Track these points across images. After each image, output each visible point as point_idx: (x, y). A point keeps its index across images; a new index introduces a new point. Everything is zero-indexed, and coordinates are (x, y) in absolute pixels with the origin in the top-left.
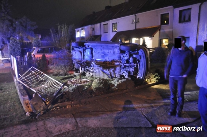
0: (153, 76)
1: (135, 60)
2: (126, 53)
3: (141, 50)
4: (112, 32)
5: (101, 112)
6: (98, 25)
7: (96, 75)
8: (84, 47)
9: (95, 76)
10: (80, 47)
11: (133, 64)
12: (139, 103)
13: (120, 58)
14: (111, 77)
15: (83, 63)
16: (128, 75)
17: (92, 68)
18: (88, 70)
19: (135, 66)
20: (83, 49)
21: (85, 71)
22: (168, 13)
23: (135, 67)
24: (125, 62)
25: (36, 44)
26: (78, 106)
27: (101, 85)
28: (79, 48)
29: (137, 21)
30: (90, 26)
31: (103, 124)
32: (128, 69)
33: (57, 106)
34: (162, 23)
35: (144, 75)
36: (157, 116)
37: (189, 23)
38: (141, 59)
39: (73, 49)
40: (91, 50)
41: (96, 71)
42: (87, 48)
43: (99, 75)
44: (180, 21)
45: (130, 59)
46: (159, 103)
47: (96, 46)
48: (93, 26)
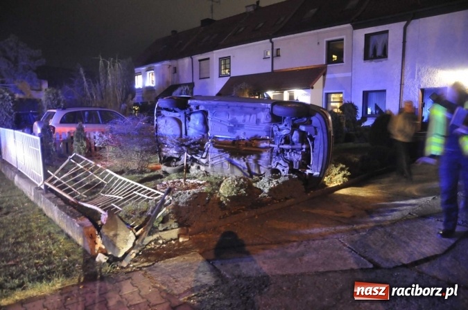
0: (335, 170)
1: (303, 138)
2: (285, 123)
3: (318, 115)
4: (220, 77)
5: (258, 247)
6: (187, 61)
7: (215, 170)
8: (188, 109)
9: (211, 173)
10: (177, 109)
11: (299, 146)
12: (327, 225)
13: (270, 132)
14: (249, 174)
15: (194, 143)
16: (288, 168)
17: (204, 156)
18: (194, 161)
19: (304, 150)
20: (185, 113)
21: (189, 163)
22: (342, 40)
23: (302, 152)
24: (283, 142)
25: (52, 103)
26: (203, 236)
27: (243, 191)
28: (175, 112)
29: (276, 54)
30: (167, 63)
31: (275, 269)
32: (288, 156)
33: (158, 239)
34: (329, 60)
35: (323, 168)
36: (374, 246)
37: (384, 62)
38: (316, 134)
39: (159, 114)
40: (203, 114)
41: (214, 162)
42: (194, 110)
43: (222, 171)
44: (366, 58)
45: (292, 135)
46: (366, 223)
47: (216, 107)
48: (174, 63)
